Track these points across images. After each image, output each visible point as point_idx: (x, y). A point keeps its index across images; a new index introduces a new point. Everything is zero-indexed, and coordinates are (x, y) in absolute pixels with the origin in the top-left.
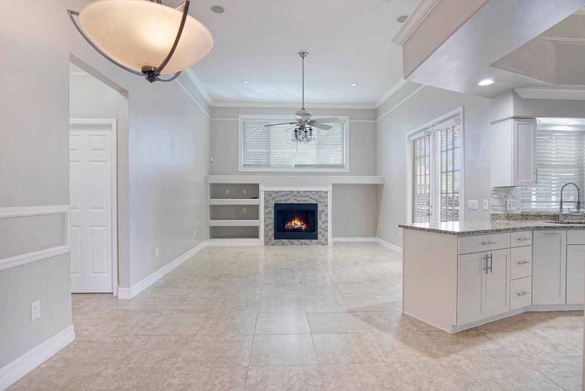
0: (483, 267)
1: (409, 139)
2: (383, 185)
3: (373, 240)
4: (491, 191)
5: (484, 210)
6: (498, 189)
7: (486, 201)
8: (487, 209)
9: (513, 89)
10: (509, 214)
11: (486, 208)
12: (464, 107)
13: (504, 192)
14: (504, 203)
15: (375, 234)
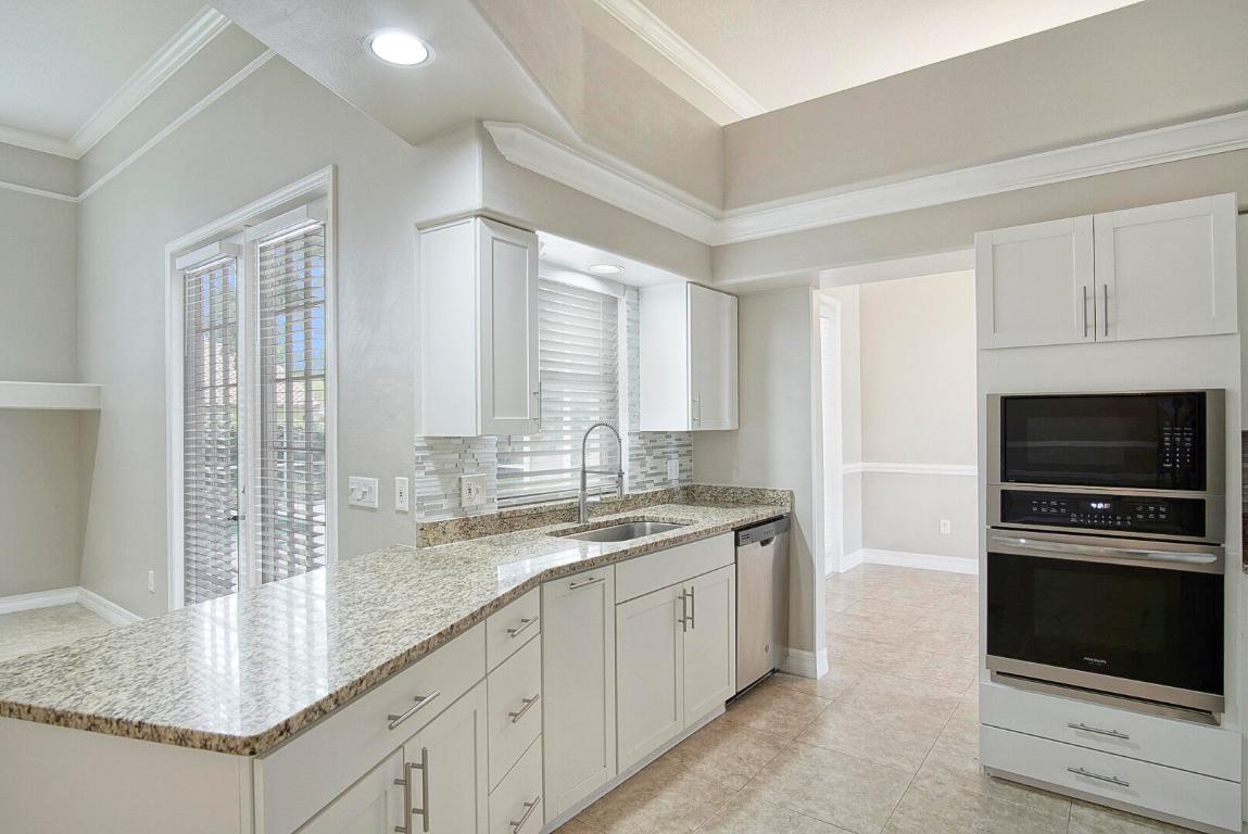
0: (392, 823)
1: (173, 264)
2: (97, 412)
3: (70, 595)
4: (417, 449)
5: (398, 512)
6: (436, 445)
7: (401, 482)
8: (407, 509)
9: (480, 122)
10: (468, 519)
11: (403, 504)
12: (336, 169)
13: (453, 453)
14: (454, 485)
15: (77, 578)
